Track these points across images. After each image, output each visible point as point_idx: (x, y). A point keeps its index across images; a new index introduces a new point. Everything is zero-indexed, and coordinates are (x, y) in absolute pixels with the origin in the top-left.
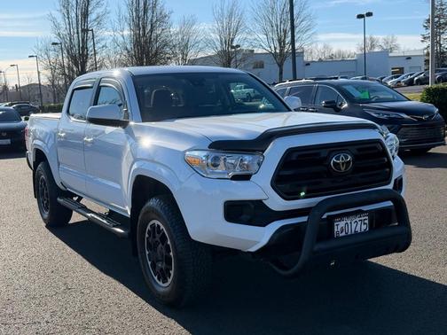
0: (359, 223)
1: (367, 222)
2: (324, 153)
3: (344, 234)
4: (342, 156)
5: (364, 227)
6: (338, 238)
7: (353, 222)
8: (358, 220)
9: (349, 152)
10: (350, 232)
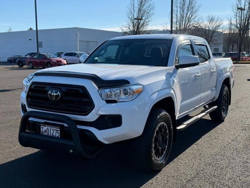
0: (55, 131)
1: (59, 132)
2: (47, 88)
3: (46, 134)
4: (54, 91)
5: (58, 135)
6: (43, 135)
7: (51, 129)
8: (54, 129)
9: (59, 90)
10: (49, 134)
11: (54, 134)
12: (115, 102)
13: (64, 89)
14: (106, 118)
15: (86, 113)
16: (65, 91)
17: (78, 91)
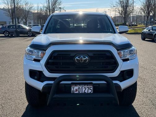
0: (87, 89)
1: (92, 89)
2: (72, 54)
3: (77, 92)
4: (82, 56)
5: (90, 91)
6: (74, 94)
7: (83, 88)
8: (86, 87)
9: (87, 55)
10: (81, 92)
11: (86, 91)
12: (127, 60)
13: (91, 54)
14: (125, 73)
15: (113, 71)
16: (92, 55)
17: (105, 54)
